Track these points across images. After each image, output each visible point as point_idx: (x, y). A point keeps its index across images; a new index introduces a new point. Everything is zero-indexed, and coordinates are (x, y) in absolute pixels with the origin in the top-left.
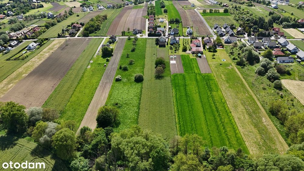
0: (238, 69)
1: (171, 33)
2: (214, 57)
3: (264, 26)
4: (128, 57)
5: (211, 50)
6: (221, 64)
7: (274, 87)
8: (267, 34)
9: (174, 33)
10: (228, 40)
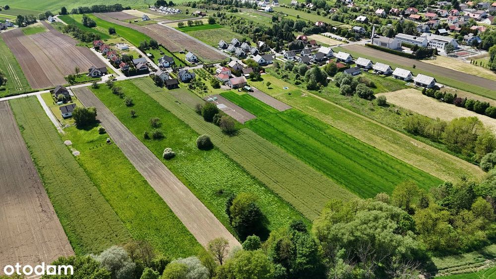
0: (316, 94)
1: (164, 64)
2: (270, 86)
3: (285, 36)
4: (134, 117)
5: (254, 78)
6: (290, 94)
7: (379, 105)
8: (299, 45)
9: (168, 63)
10: (262, 61)
